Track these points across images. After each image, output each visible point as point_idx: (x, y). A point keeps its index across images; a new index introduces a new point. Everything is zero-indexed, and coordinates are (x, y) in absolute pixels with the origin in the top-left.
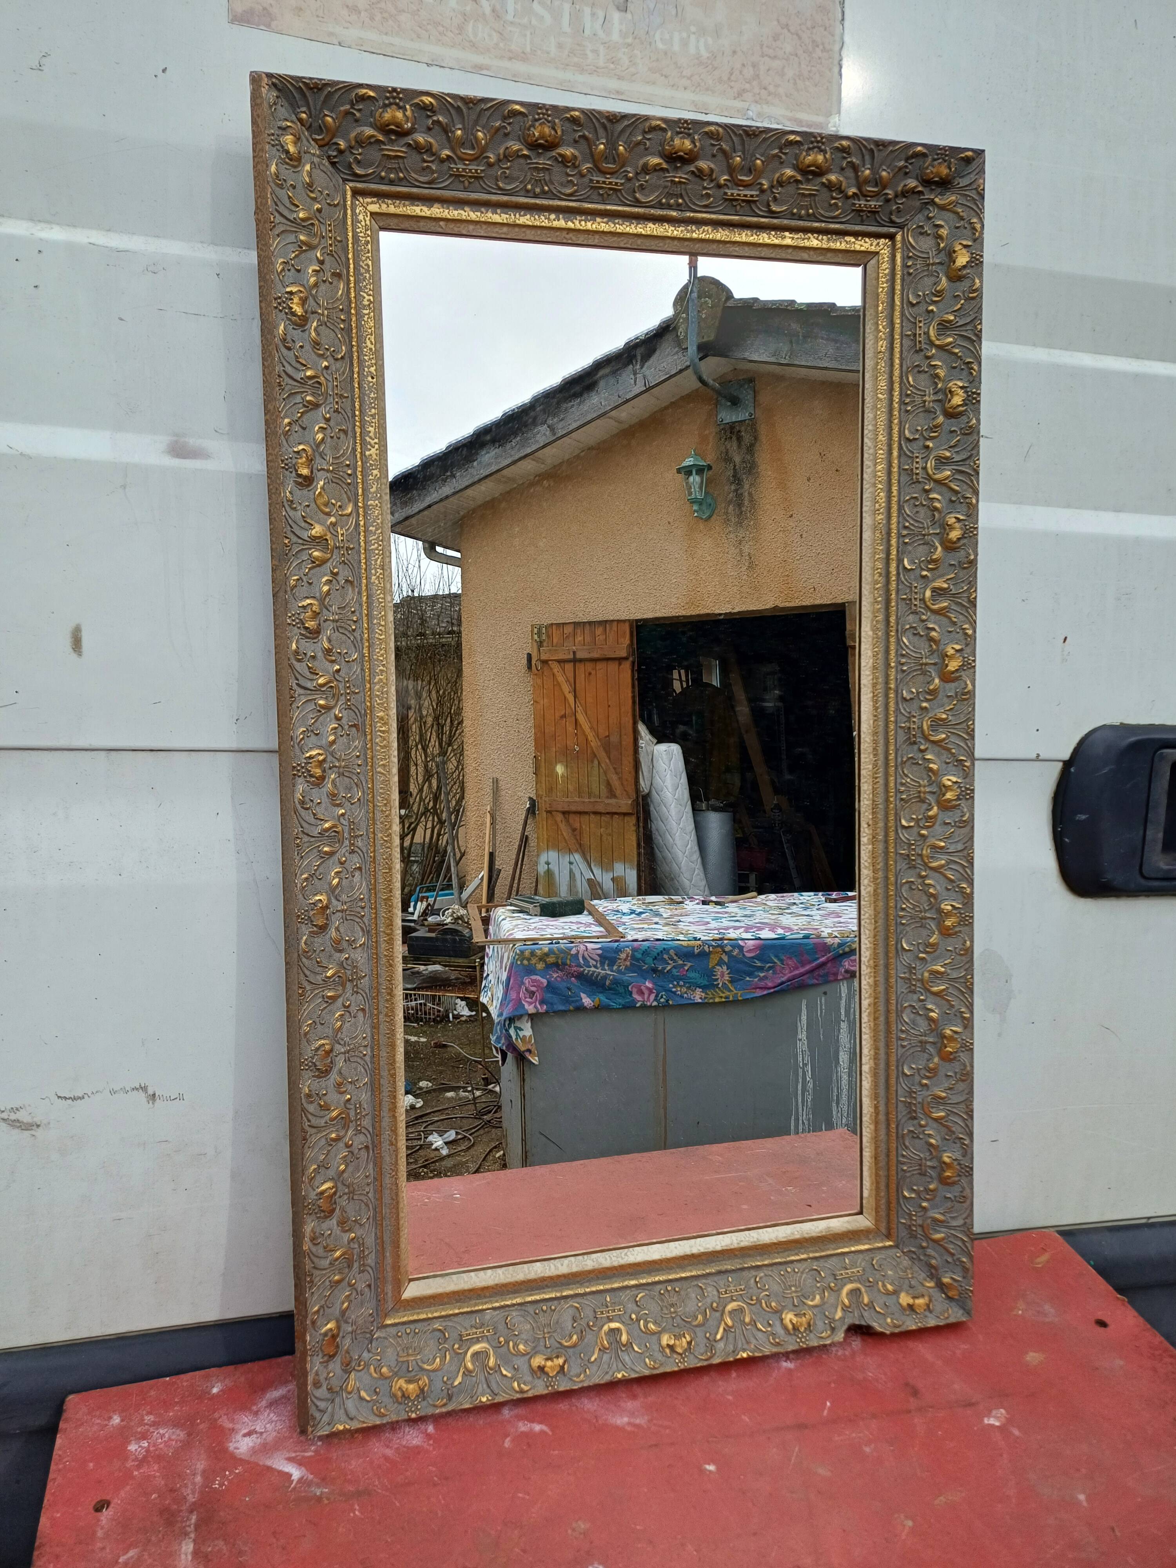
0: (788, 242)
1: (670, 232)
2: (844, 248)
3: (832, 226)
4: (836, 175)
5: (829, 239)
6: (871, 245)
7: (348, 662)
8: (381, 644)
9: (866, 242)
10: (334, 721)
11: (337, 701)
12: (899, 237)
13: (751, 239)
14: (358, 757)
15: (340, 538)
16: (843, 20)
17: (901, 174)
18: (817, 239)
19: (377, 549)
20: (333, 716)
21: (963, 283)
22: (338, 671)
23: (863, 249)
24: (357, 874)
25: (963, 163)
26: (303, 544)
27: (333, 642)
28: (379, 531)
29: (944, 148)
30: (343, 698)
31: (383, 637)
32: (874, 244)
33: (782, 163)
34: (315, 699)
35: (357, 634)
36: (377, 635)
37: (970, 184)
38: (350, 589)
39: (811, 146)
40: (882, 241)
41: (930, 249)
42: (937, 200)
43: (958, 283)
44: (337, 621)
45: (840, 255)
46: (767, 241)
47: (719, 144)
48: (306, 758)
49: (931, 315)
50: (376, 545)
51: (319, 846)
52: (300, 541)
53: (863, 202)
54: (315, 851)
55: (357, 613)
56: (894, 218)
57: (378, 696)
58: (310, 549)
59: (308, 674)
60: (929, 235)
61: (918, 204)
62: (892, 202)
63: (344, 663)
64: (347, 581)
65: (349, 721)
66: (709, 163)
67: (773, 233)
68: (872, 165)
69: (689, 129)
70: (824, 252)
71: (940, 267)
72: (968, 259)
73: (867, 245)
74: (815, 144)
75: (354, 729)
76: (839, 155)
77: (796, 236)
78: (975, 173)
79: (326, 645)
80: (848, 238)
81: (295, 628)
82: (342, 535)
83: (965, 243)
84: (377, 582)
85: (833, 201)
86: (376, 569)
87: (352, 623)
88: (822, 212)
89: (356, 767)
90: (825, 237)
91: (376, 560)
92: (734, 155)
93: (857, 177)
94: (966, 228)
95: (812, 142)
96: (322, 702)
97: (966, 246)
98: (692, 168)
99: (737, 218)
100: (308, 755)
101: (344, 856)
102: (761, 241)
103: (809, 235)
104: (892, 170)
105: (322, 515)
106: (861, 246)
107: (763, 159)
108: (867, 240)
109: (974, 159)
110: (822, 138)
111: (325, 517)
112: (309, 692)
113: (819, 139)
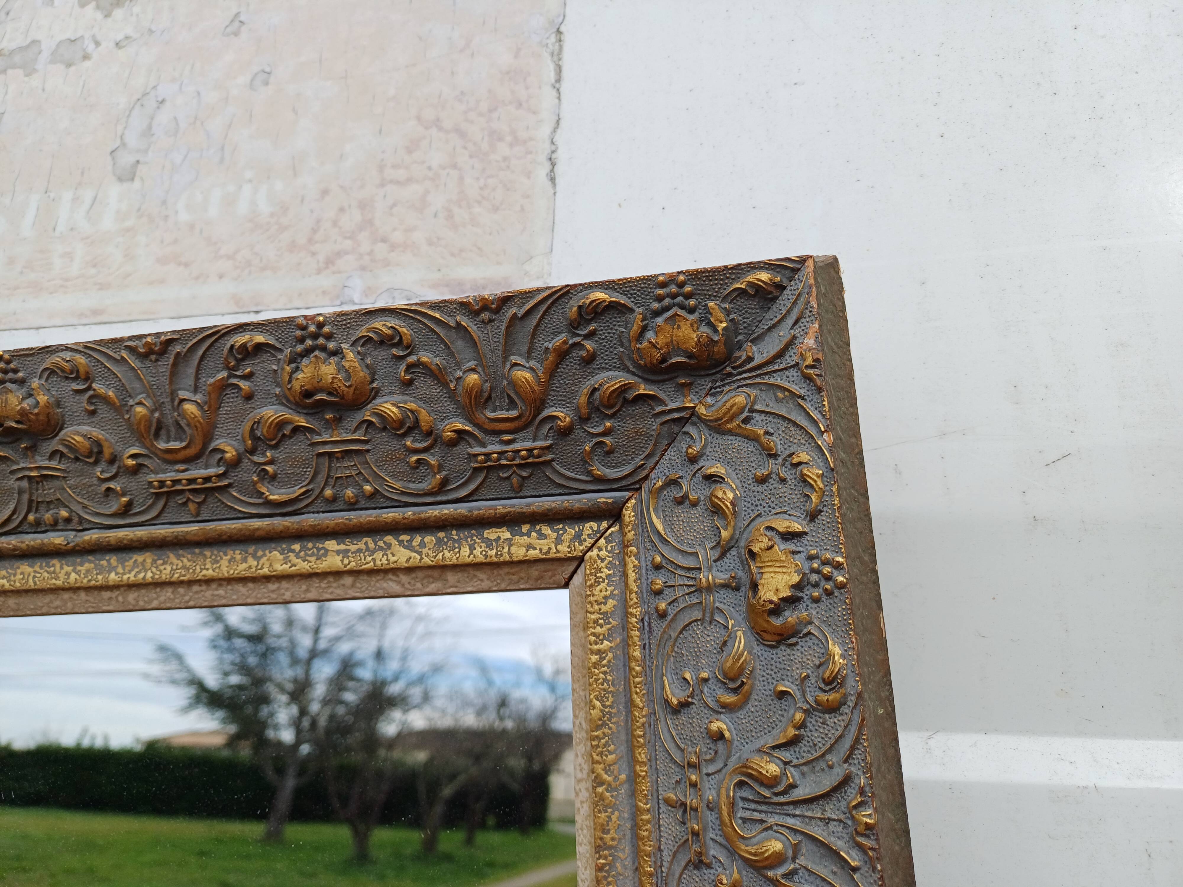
0: (334, 562)
1: (62, 576)
2: (481, 558)
3: (434, 512)
4: (397, 398)
5: (439, 541)
6: (559, 541)
9: (542, 536)
12: (628, 514)
13: (241, 569)
16: (558, 80)
17: (571, 364)
18: (409, 547)
21: (796, 654)
23: (533, 554)
25: (753, 304)
29: (671, 279)
32: (566, 537)
33: (249, 397)
37: (780, 354)
39: (299, 348)
40: (590, 527)
41: (702, 544)
42: (701, 410)
43: (782, 652)
45: (481, 575)
46: (280, 567)
47: (89, 388)
49: (720, 746)
53: (494, 448)
56: (599, 470)
60: (695, 504)
61: (655, 425)
62: (578, 433)
66: (85, 429)
67: (297, 547)
68: (479, 358)
69: (15, 371)
70: (436, 573)
71: (729, 596)
72: (796, 578)
73: (544, 544)
74: (309, 342)
76: (382, 354)
77: (353, 548)
78: (790, 321)
80: (491, 534)
83: (781, 525)
85: (414, 458)
88: (398, 485)
90: (428, 539)
92: (131, 402)
93: (452, 395)
94: (783, 480)
95: (302, 340)
97: (788, 536)
98: (54, 445)
99: (193, 528)
102: (266, 571)
103: (389, 538)
104: (541, 362)
106: (530, 547)
107: (199, 398)
108: (546, 530)
109: (781, 288)
110: (320, 325)
113: (312, 328)
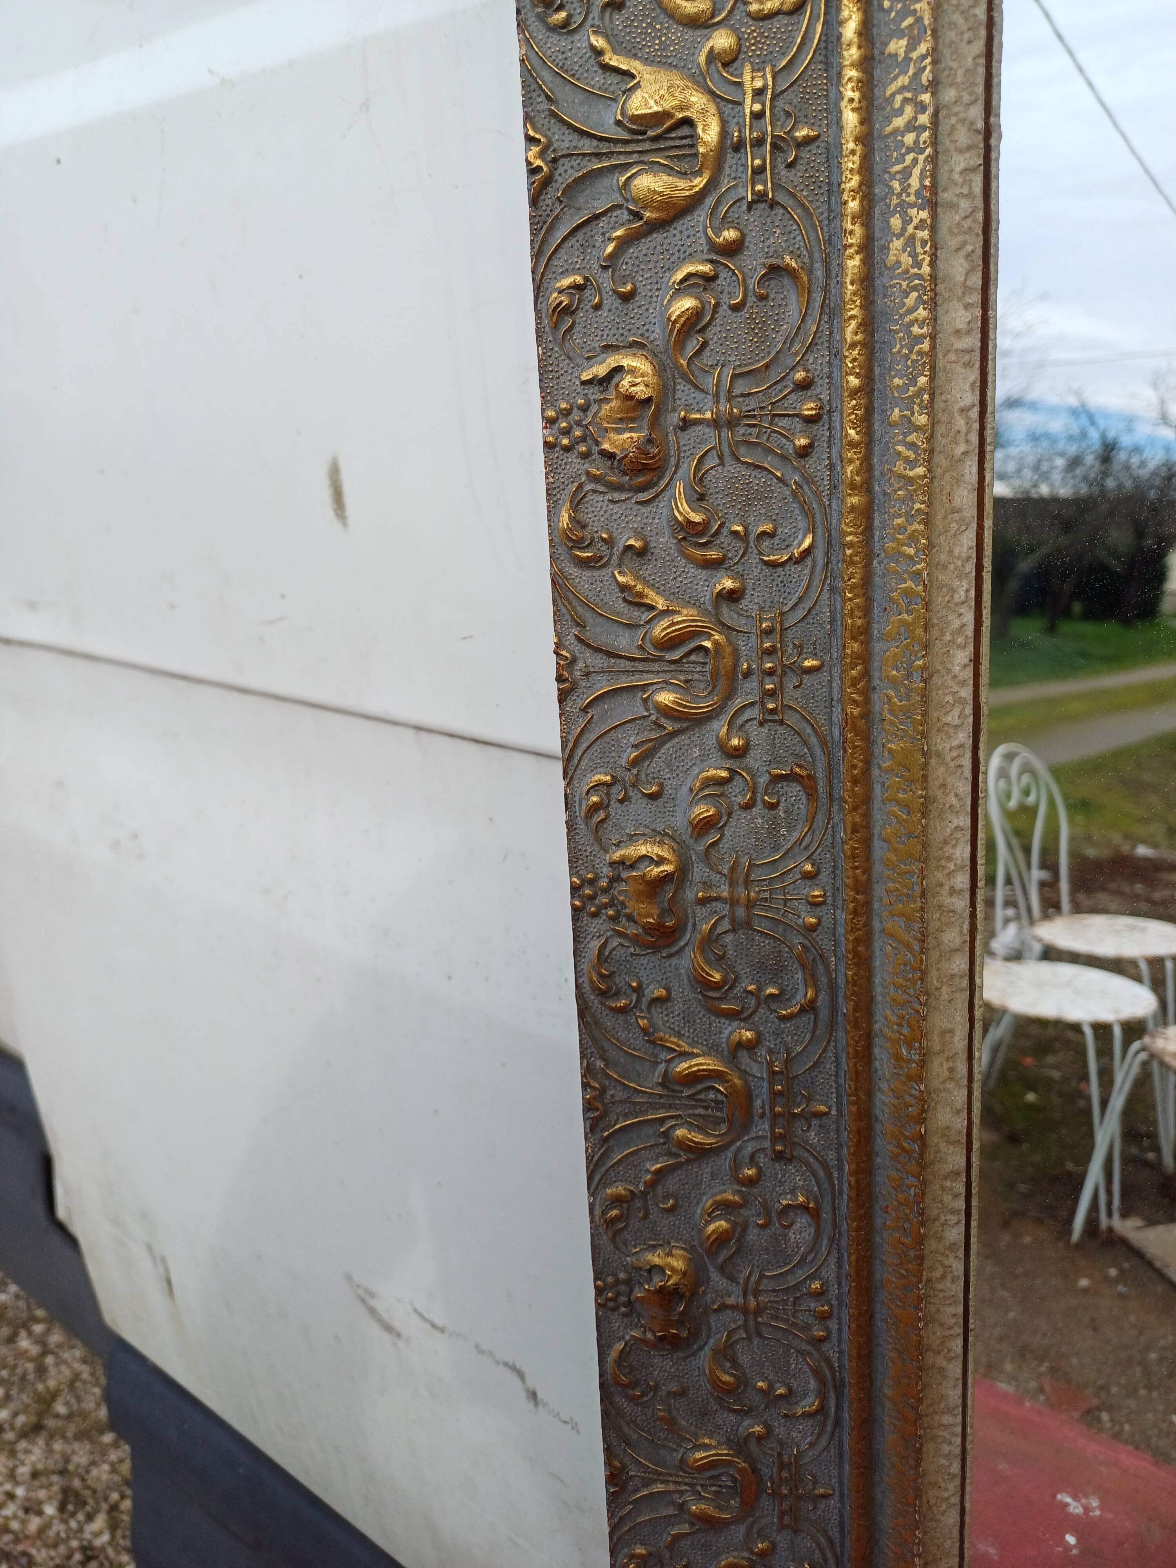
7: (773, 565)
8: (910, 497)
10: (716, 757)
11: (729, 696)
14: (808, 877)
15: (750, 106)
19: (911, 126)
20: (711, 742)
22: (732, 597)
24: (802, 1221)
26: (598, 156)
27: (717, 500)
28: (923, 48)
30: (752, 684)
31: (920, 470)
34: (643, 689)
35: (816, 465)
36: (899, 467)
38: (793, 298)
44: (732, 423)
48: (612, 864)
50: (909, 111)
51: (662, 1121)
52: (588, 146)
54: (649, 1130)
55: (822, 390)
57: (894, 683)
58: (626, 166)
59: (621, 606)
63: (756, 570)
64: (775, 271)
65: (776, 760)
75: (794, 790)
79: (685, 511)
81: (572, 457)
82: (759, 93)
84: (906, 260)
86: (903, 207)
87: (798, 425)
89: (803, 908)
91: (906, 173)
96: (666, 698)
100: (617, 856)
101: (752, 1160)
105: (676, 32)
111: (689, 34)
112: (623, 664)
